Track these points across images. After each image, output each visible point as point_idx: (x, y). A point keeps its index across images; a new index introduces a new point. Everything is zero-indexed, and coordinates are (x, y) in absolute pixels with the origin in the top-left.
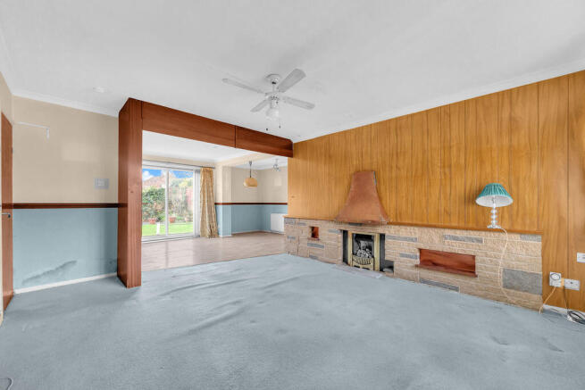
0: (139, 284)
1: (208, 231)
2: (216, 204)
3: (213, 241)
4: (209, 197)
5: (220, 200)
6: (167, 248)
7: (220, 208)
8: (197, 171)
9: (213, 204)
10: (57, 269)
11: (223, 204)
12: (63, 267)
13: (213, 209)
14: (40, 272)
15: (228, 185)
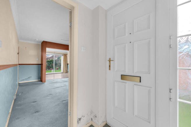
0: (45, 82)
1: (65, 71)
3: (67, 74)
4: (65, 62)
8: (62, 55)
10: (28, 78)
12: (29, 78)
13: (67, 65)
14: (24, 79)
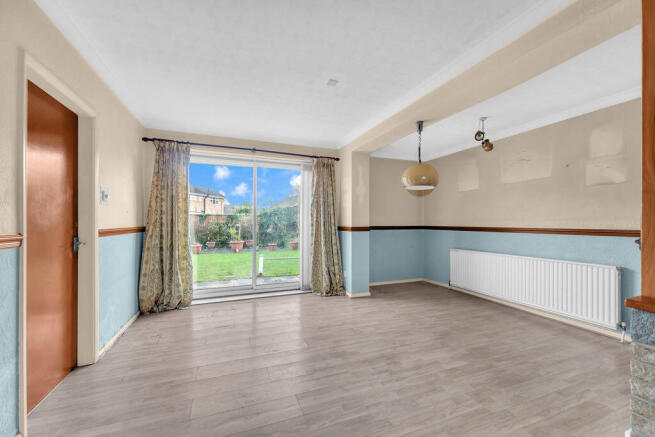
1: (325, 284)
2: (341, 229)
3: (335, 303)
4: (327, 215)
5: (348, 222)
6: (254, 312)
7: (348, 236)
8: (307, 166)
9: (334, 229)
11: (354, 229)
13: (335, 239)
15: (364, 190)
